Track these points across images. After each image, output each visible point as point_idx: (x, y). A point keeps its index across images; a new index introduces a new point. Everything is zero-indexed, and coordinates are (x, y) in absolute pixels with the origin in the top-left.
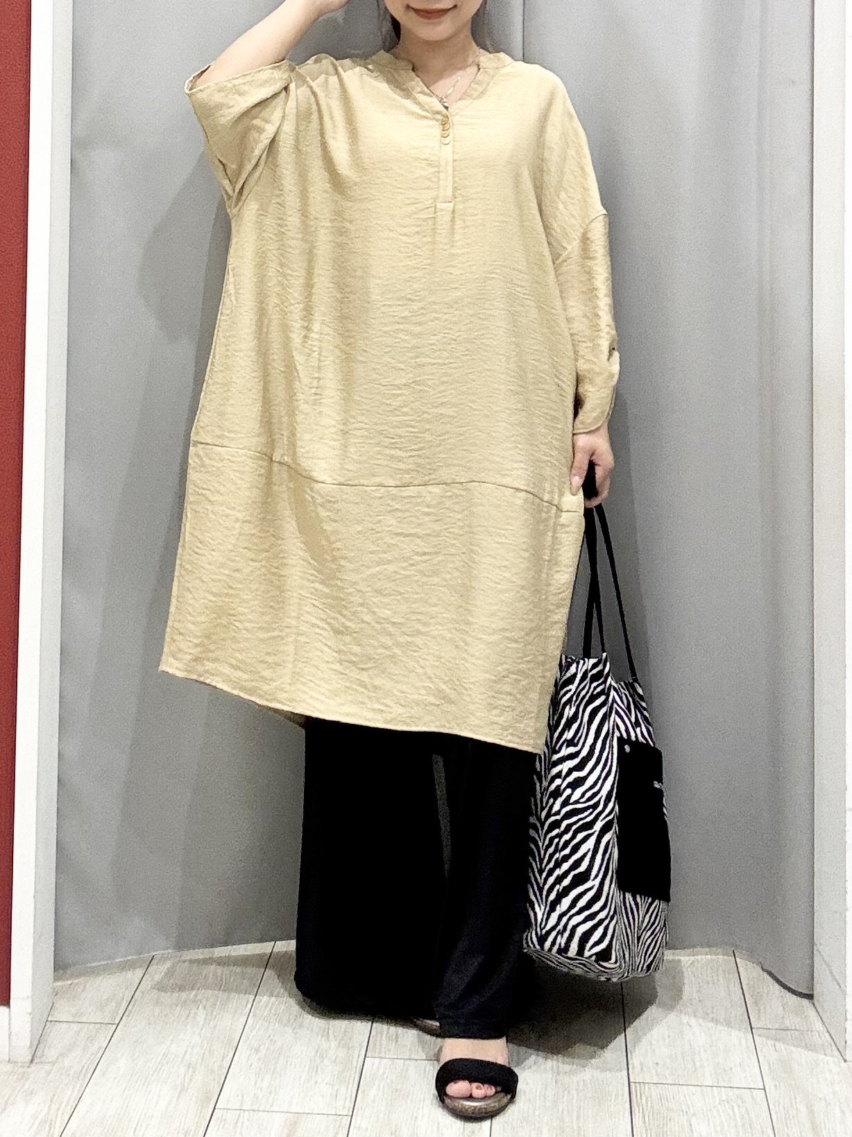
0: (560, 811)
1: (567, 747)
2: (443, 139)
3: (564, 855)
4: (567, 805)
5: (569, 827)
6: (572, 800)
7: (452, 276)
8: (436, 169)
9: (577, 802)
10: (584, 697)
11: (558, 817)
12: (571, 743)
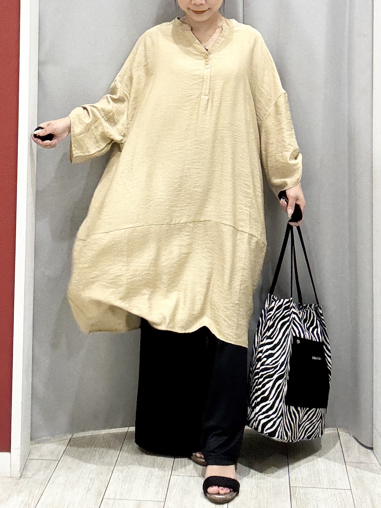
0: (260, 367)
1: (267, 339)
2: (206, 66)
3: (259, 388)
4: (263, 366)
5: (262, 375)
6: (266, 364)
7: (205, 129)
8: (202, 80)
9: (268, 365)
10: (278, 317)
11: (258, 370)
12: (269, 337)
